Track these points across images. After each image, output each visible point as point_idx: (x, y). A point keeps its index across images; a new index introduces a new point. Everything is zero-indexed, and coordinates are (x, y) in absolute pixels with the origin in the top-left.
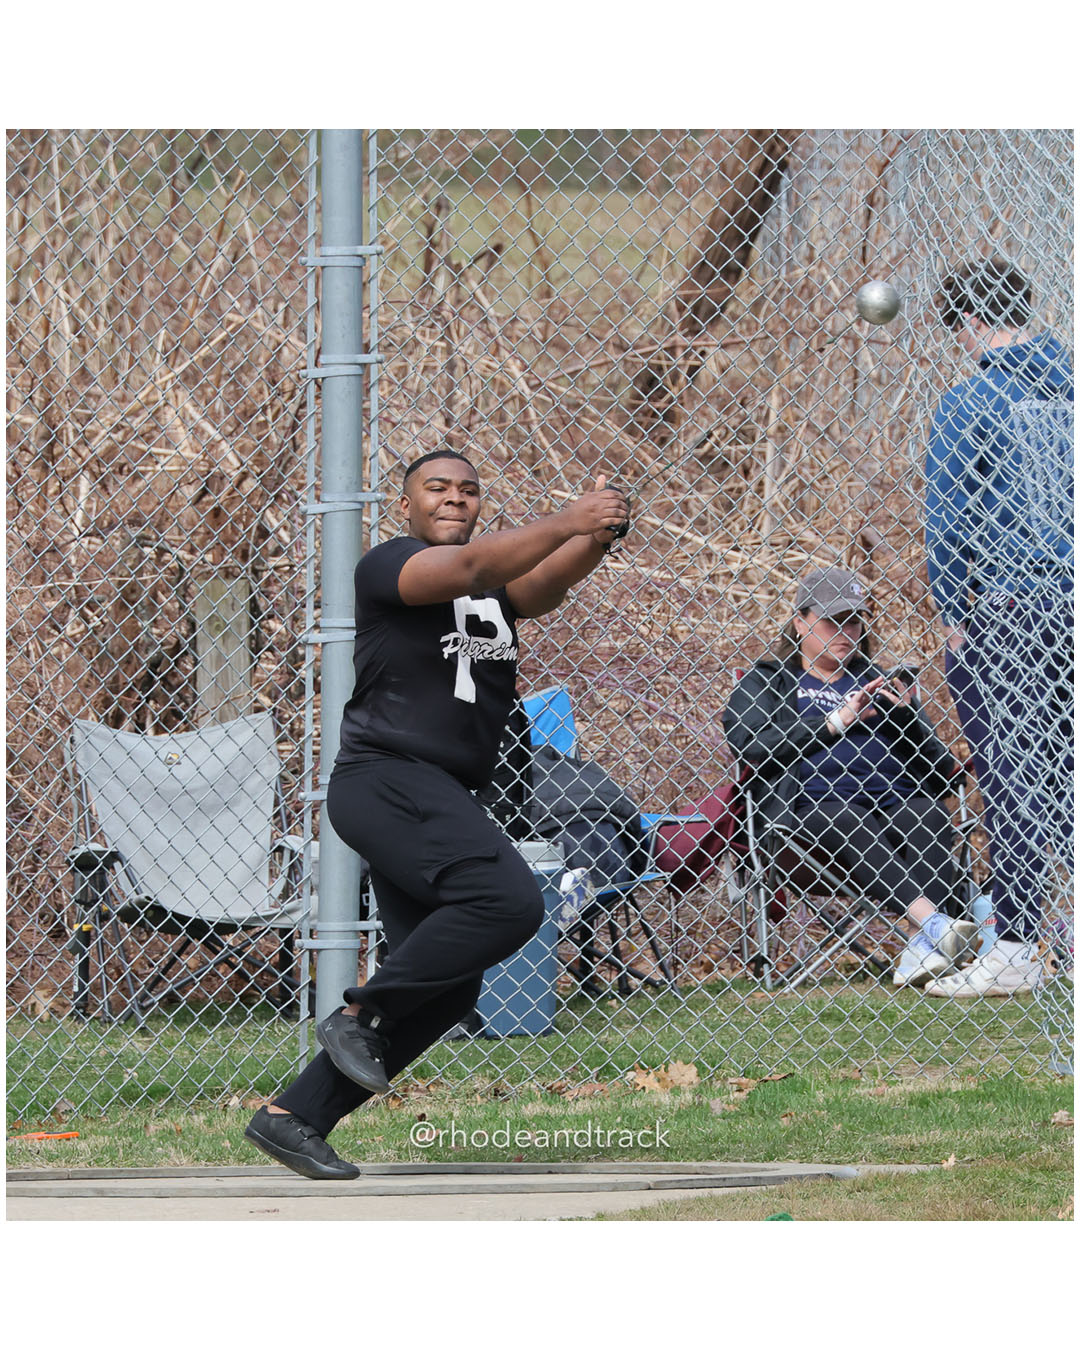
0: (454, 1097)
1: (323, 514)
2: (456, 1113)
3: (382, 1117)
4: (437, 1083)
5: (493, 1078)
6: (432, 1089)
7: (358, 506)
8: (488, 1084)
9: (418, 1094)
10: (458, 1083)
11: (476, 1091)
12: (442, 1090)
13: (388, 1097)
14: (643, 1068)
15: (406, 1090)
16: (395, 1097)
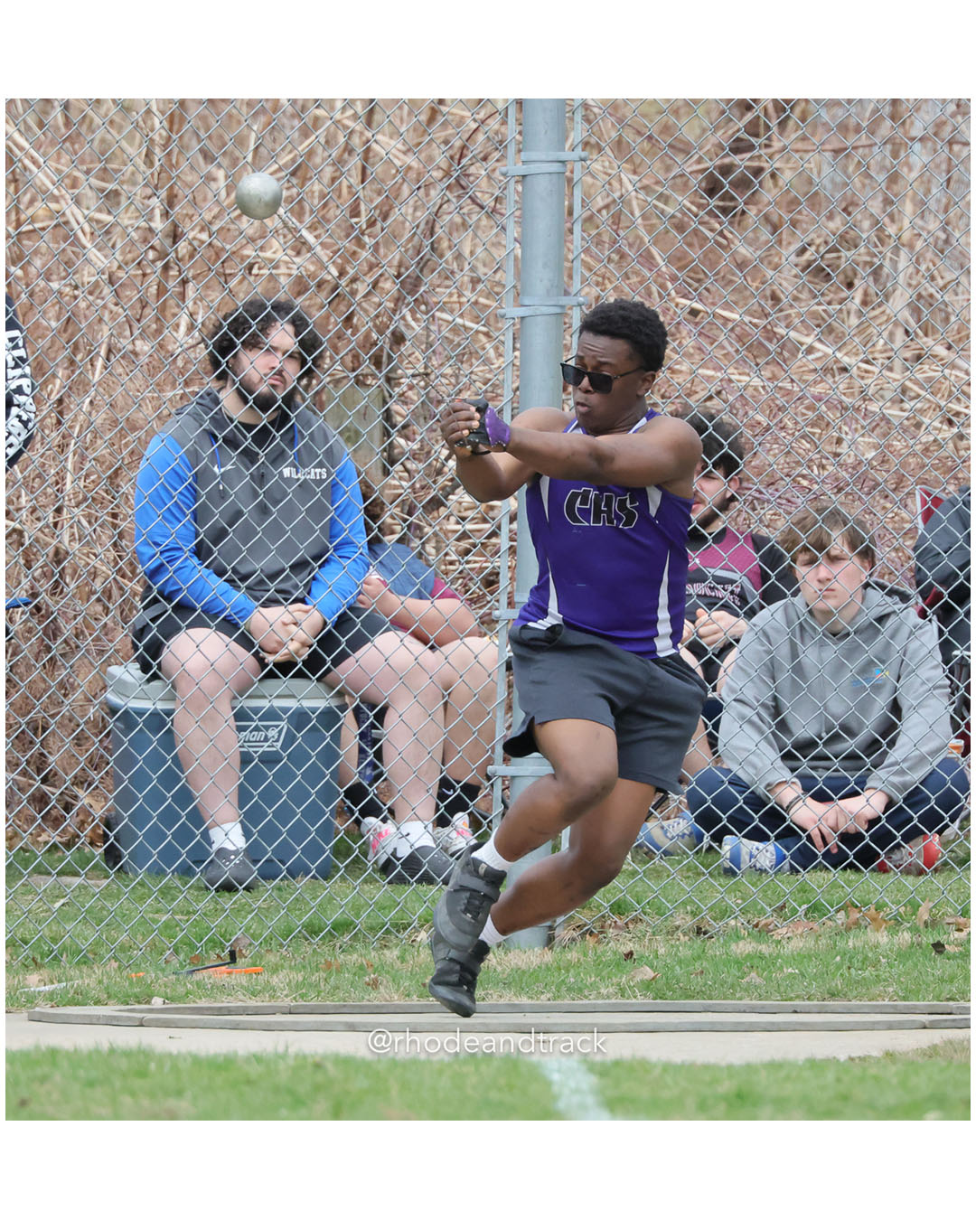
0: (654, 934)
1: (522, 318)
2: (662, 951)
3: (585, 955)
4: (636, 920)
5: (694, 914)
6: (631, 926)
7: (558, 310)
8: (690, 922)
9: (616, 932)
10: (658, 921)
11: (678, 928)
12: (641, 927)
13: (584, 934)
14: (857, 907)
15: (602, 927)
16: (591, 933)
